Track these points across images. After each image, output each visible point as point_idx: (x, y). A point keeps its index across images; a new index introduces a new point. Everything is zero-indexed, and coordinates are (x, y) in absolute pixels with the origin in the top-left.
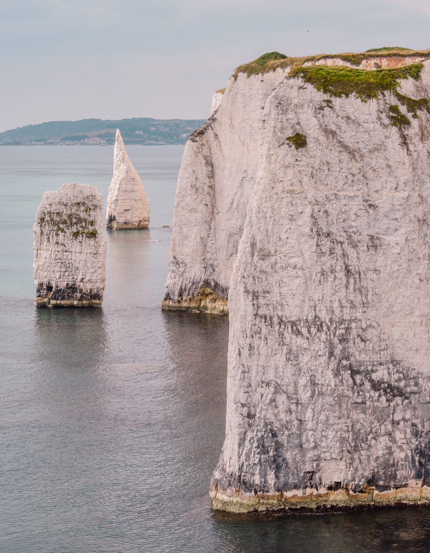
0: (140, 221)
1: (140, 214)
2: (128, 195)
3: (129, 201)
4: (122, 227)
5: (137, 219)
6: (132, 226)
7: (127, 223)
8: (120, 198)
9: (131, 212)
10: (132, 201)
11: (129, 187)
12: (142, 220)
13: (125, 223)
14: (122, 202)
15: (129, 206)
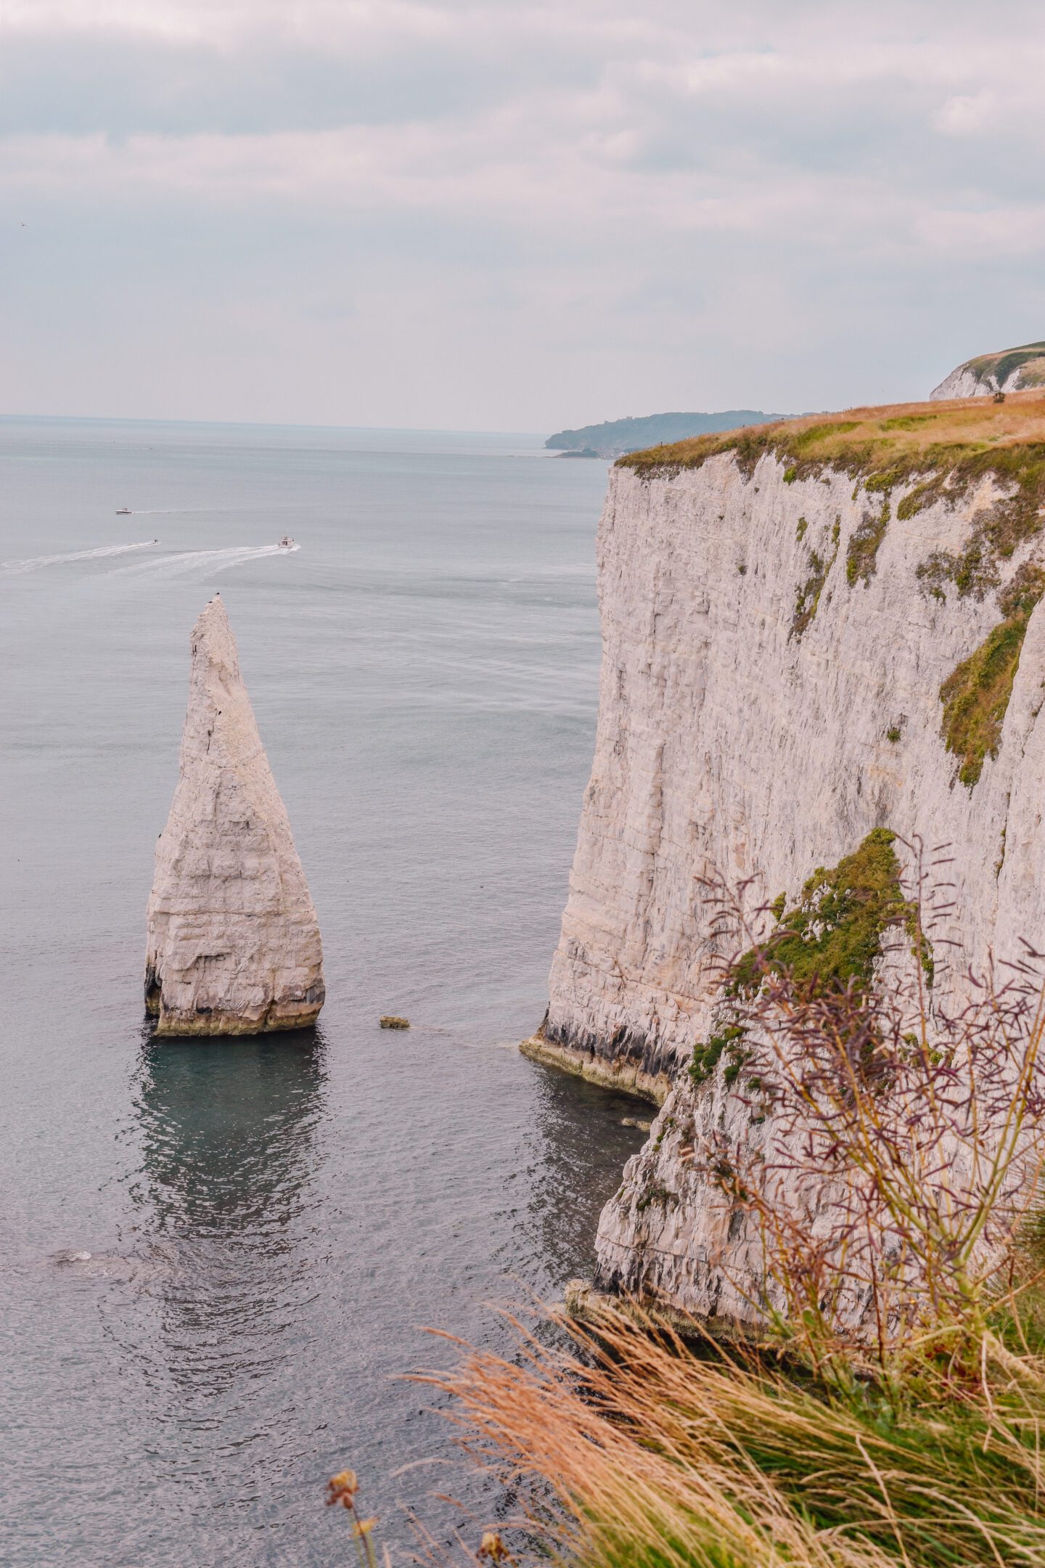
0: (273, 1002)
1: (274, 971)
2: (220, 894)
3: (220, 918)
4: (184, 1026)
5: (257, 995)
6: (232, 1025)
7: (208, 1010)
8: (178, 906)
9: (229, 963)
10: (235, 918)
11: (222, 860)
12: (283, 999)
13: (201, 1011)
14: (188, 925)
15: (220, 942)
